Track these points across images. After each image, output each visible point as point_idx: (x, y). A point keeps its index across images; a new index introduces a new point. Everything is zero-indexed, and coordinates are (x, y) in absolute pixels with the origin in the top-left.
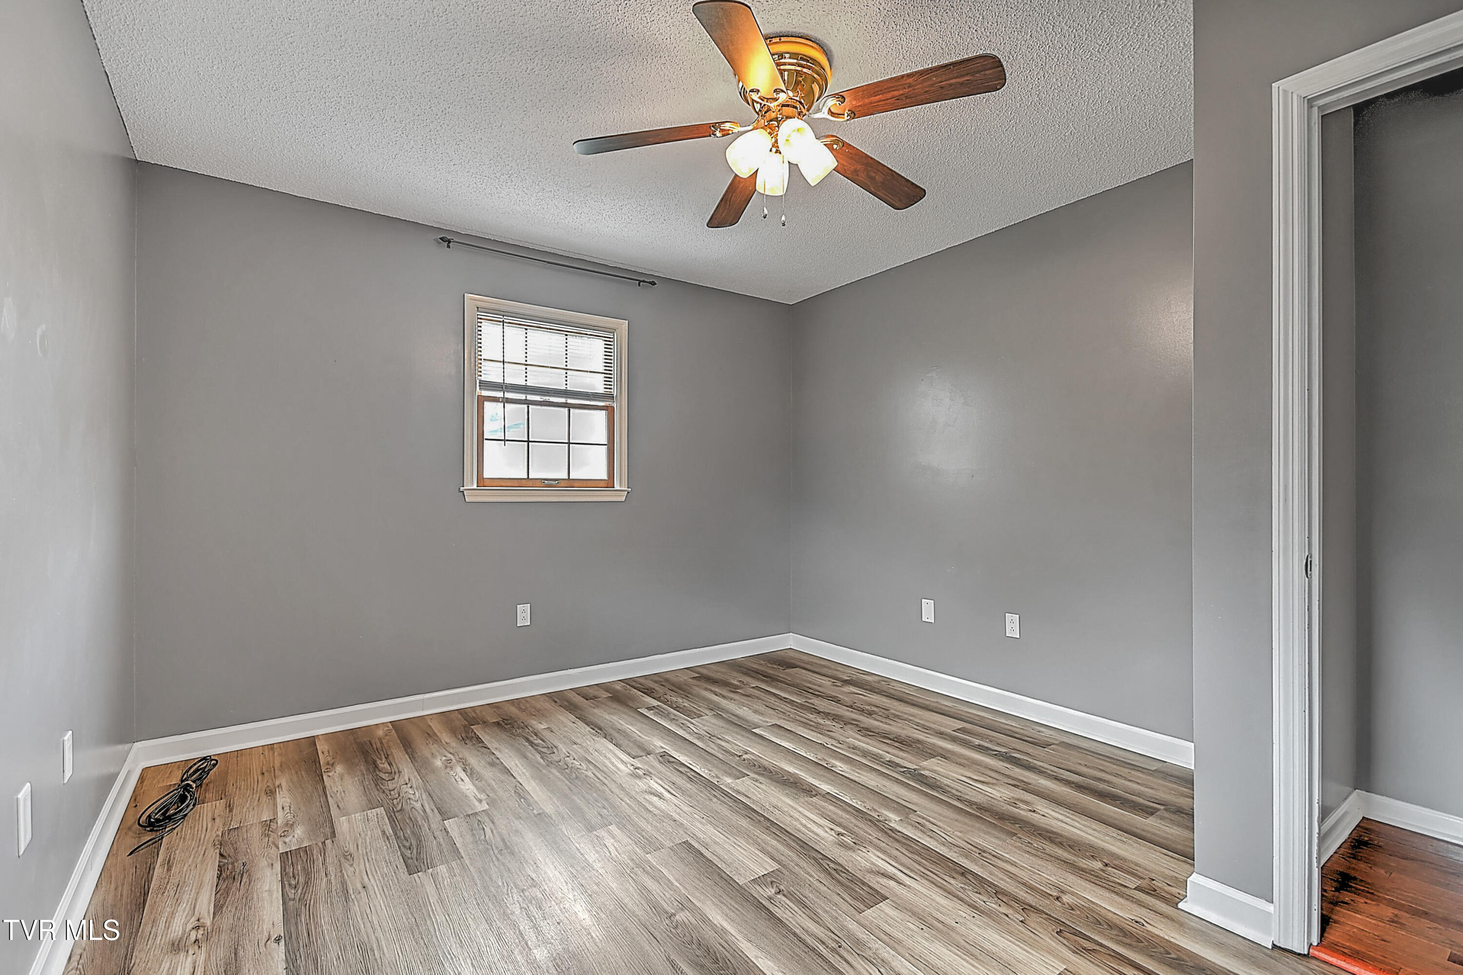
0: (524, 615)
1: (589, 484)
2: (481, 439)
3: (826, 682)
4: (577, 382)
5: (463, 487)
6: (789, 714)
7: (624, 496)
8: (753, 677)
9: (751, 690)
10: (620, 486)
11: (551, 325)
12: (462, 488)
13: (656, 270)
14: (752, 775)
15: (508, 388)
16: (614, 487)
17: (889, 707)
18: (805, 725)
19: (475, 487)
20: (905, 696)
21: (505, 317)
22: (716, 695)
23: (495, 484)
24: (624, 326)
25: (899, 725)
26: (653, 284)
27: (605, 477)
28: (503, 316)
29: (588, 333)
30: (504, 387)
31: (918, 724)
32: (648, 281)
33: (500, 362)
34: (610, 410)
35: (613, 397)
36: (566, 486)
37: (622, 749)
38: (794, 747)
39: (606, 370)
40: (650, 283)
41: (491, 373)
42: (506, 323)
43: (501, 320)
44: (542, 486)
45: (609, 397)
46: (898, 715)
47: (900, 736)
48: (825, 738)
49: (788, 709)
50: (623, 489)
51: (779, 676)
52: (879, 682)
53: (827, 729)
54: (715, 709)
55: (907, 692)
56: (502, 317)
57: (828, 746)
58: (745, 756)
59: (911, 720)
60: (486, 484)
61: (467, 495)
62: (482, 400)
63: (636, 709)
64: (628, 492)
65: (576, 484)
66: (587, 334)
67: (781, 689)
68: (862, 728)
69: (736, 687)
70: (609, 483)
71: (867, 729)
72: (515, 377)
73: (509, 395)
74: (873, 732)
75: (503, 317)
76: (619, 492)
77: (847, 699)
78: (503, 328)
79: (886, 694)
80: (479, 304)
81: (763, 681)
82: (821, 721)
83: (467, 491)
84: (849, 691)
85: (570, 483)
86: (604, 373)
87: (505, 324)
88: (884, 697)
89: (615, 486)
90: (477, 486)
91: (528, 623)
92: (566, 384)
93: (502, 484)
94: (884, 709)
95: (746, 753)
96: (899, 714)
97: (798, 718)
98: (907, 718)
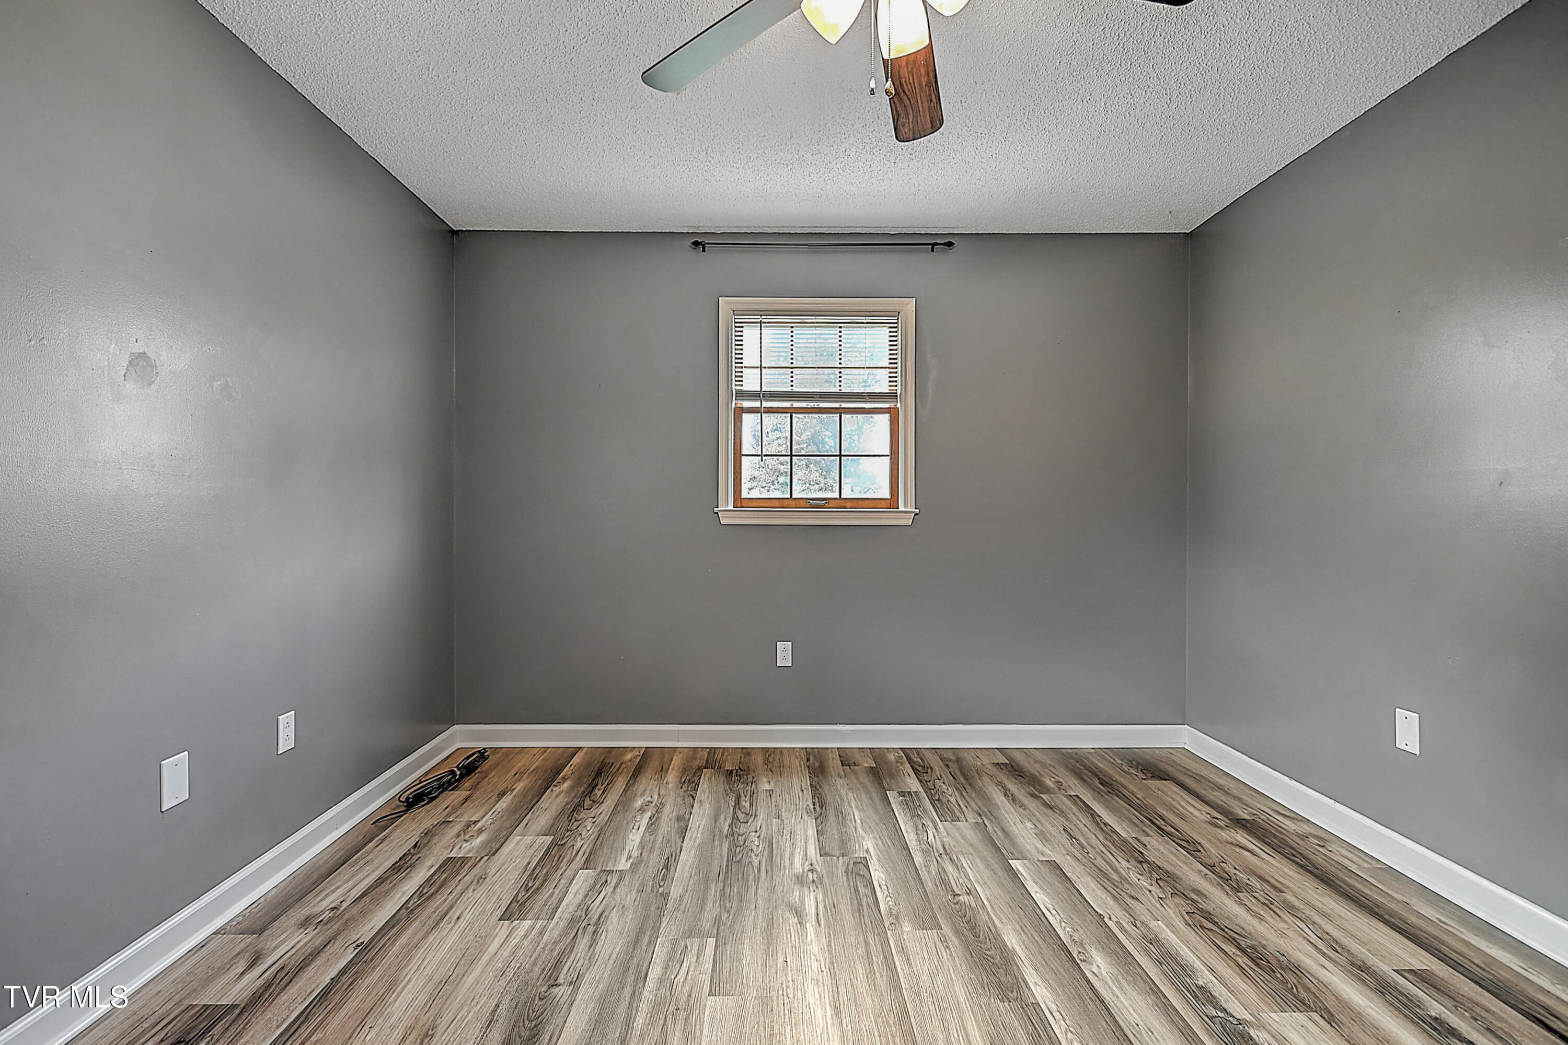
0: (784, 654)
1: (865, 503)
2: (738, 455)
3: (1198, 812)
4: (854, 383)
5: (718, 507)
6: (1090, 850)
7: (910, 518)
8: (1084, 780)
9: (1064, 799)
10: (906, 505)
11: (817, 317)
12: (715, 509)
13: (951, 226)
14: (947, 930)
15: (767, 397)
16: (898, 508)
17: (1288, 887)
18: (1101, 876)
19: (731, 507)
20: (1341, 875)
21: (763, 317)
22: (1005, 795)
23: (754, 504)
24: (909, 306)
25: (1282, 925)
26: (950, 244)
27: (887, 496)
28: (761, 316)
29: (864, 321)
30: (761, 396)
31: (1324, 936)
32: (943, 242)
33: (757, 367)
34: (894, 414)
35: (897, 396)
36: (836, 506)
37: (821, 839)
38: (1050, 907)
39: (890, 363)
40: (944, 244)
41: (750, 382)
42: (765, 323)
43: (759, 321)
44: (807, 506)
45: (892, 396)
46: (1293, 907)
47: (1264, 947)
48: (1116, 906)
49: (1095, 842)
50: (909, 510)
51: (1126, 788)
52: (1304, 837)
53: (1133, 893)
54: (986, 816)
55: (1354, 868)
56: (759, 317)
57: (1110, 924)
58: (964, 898)
59: (1314, 923)
60: (743, 505)
61: (722, 517)
62: (740, 412)
63: (886, 791)
64: (916, 514)
65: (849, 504)
66: (863, 323)
67: (1114, 810)
68: (1202, 910)
69: (1047, 790)
70: (892, 502)
71: (1208, 916)
72: (776, 382)
73: (766, 404)
74: (1215, 923)
75: (764, 316)
76: (903, 514)
77: (1213, 852)
78: (761, 329)
79: (1304, 862)
80: (735, 308)
81: (1093, 789)
82: (1134, 877)
83: (722, 513)
84: (1230, 839)
85: (842, 504)
86: (889, 368)
87: (763, 325)
88: (1295, 867)
89: (900, 507)
90: (734, 507)
91: (789, 663)
92: (840, 386)
93: (763, 505)
94: (1274, 887)
95: (969, 893)
96: (1297, 903)
97: (1099, 861)
98: (1308, 917)
